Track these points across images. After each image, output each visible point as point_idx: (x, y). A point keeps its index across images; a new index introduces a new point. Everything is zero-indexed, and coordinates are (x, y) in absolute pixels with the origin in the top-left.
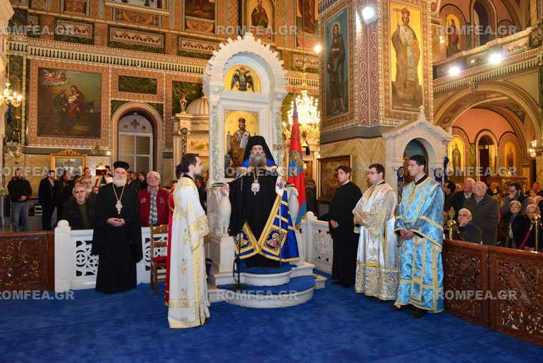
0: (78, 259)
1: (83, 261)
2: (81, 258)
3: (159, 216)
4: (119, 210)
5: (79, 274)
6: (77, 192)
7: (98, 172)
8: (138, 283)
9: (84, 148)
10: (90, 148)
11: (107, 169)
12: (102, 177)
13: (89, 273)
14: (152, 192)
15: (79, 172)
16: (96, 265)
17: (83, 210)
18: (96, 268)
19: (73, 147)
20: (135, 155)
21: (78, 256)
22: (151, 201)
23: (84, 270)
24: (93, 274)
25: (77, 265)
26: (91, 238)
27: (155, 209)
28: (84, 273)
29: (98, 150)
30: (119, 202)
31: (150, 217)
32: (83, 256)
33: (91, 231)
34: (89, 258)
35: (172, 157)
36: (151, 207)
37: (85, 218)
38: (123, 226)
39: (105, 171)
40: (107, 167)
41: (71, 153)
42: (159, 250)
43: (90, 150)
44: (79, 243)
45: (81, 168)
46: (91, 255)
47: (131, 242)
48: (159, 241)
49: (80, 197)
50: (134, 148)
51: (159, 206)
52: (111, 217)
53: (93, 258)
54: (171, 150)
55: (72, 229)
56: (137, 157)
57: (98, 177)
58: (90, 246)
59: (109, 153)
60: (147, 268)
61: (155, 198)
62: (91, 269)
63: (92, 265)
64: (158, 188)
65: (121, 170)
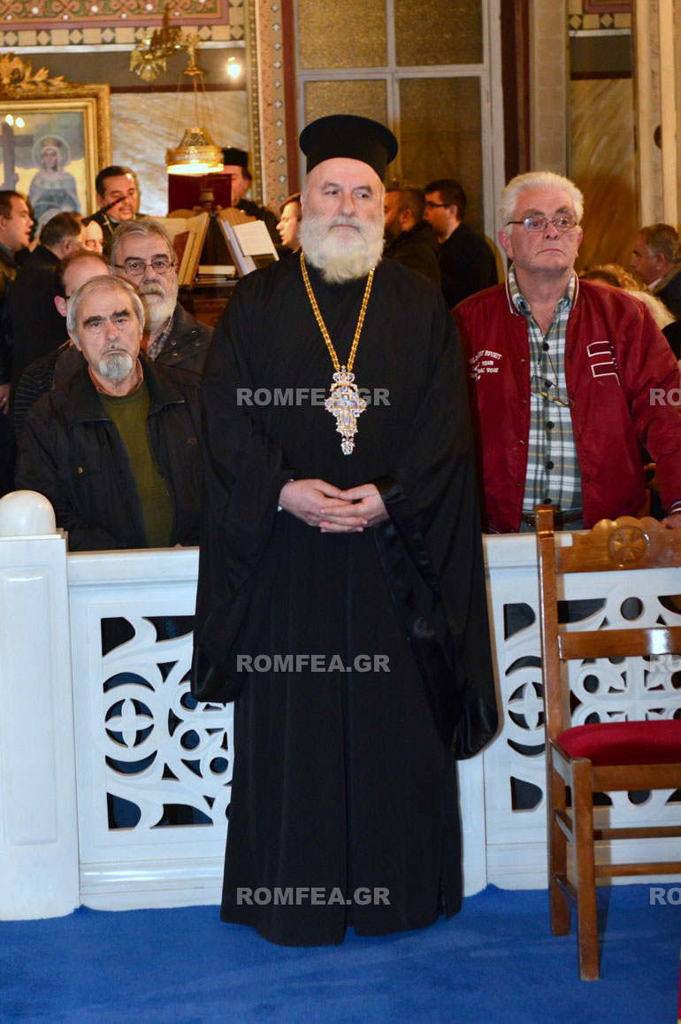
0: (116, 724)
1: (141, 736)
2: (129, 723)
3: (585, 465)
4: (347, 427)
5: (122, 814)
6: (94, 321)
7: (184, 193)
8: (473, 885)
9: (90, 43)
10: (124, 40)
11: (235, 170)
12: (204, 218)
13: (177, 815)
14: (538, 309)
15: (66, 196)
16: (218, 766)
17: (132, 430)
18: (220, 788)
19: (29, 45)
20: (393, 73)
21: (115, 711)
22: (535, 369)
23: (149, 794)
24: (205, 820)
25: (110, 762)
26: (184, 602)
27: (561, 414)
28: (152, 813)
29: (171, 54)
30: (343, 378)
31: (533, 471)
32: (141, 709)
33: (187, 561)
34: (174, 722)
35: (626, 71)
36: (535, 402)
37: (146, 476)
38: (372, 532)
39: (219, 184)
40: (233, 156)
41: (17, 78)
42: (591, 684)
43: (126, 56)
44: (116, 632)
45: (79, 173)
46: (187, 702)
47: (421, 631)
48: (591, 624)
49: (114, 352)
50: (382, 27)
51: (581, 395)
52: (298, 477)
53: (197, 719)
54: (622, 20)
55: (73, 547)
56: (404, 83)
57: (178, 225)
58: (182, 650)
59: (233, 70)
60: (523, 796)
61: (557, 347)
62: (188, 792)
63: (194, 766)
64: (573, 282)
65: (348, 172)
